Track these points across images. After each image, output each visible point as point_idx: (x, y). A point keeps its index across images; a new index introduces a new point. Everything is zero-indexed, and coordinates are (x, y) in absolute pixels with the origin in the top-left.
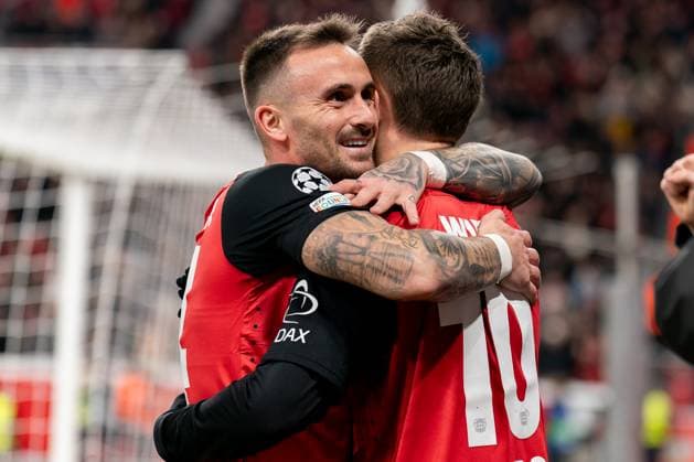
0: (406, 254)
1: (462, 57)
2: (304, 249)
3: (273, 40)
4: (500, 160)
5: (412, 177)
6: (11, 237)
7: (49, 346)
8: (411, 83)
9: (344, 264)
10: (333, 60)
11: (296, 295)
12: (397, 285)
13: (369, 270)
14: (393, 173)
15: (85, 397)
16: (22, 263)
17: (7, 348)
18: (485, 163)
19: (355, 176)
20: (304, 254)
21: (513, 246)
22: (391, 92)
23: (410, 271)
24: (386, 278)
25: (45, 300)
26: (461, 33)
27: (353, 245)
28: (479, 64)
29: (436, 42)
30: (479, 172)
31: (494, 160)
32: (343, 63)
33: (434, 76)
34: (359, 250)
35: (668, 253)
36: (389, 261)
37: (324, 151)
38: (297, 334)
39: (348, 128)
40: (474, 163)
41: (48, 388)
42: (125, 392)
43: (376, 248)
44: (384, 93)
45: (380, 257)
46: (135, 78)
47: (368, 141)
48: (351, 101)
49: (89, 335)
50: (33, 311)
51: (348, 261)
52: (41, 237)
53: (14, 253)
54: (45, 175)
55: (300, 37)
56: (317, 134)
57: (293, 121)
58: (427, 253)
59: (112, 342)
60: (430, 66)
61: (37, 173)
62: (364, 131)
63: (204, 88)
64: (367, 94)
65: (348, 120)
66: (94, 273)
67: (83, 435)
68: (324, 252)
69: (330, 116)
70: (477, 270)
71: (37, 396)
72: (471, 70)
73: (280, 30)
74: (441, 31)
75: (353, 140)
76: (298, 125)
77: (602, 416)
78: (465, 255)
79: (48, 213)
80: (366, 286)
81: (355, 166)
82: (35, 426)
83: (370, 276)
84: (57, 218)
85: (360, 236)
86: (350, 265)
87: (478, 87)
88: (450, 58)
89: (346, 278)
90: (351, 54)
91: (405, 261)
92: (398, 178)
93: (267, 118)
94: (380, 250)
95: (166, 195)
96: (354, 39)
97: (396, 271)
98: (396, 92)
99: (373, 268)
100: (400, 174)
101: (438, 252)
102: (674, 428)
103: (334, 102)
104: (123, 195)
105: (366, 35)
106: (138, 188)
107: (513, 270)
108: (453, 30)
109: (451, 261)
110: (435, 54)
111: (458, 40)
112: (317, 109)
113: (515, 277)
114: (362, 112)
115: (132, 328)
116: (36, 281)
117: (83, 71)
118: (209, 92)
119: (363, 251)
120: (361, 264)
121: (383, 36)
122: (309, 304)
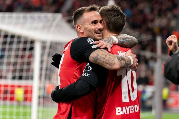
0: (114, 60)
1: (122, 14)
2: (90, 56)
3: (80, 10)
4: (129, 38)
5: (111, 42)
6: (23, 54)
7: (32, 78)
8: (111, 20)
9: (99, 61)
10: (93, 15)
11: (87, 66)
12: (111, 67)
13: (105, 63)
14: (107, 41)
15: (40, 89)
16: (26, 60)
17: (22, 78)
18: (126, 39)
19: (98, 40)
20: (90, 58)
21: (133, 59)
22: (106, 22)
23: (114, 64)
24: (109, 65)
25: (31, 68)
26: (121, 9)
27: (101, 57)
28: (125, 16)
29: (116, 11)
30: (125, 41)
31: (128, 38)
32: (95, 15)
33: (116, 18)
34: (103, 58)
35: (168, 57)
36: (110, 61)
37: (91, 35)
38: (87, 75)
39: (97, 29)
40: (124, 39)
41: (32, 87)
42: (48, 88)
43: (107, 58)
44: (105, 22)
45: (108, 60)
46: (51, 19)
47: (101, 32)
48: (97, 24)
49: (41, 76)
50: (28, 70)
51: (100, 60)
52: (30, 54)
53: (24, 58)
54: (31, 40)
55: (86, 9)
56: (90, 31)
57: (85, 28)
58: (118, 60)
59: (46, 77)
60: (115, 16)
61: (29, 40)
62: (100, 30)
63: (66, 21)
64: (101, 22)
65: (97, 28)
66: (42, 62)
67: (39, 97)
68: (95, 58)
69: (93, 27)
70: (127, 64)
71: (29, 89)
72: (123, 17)
73: (81, 8)
74: (117, 9)
75: (98, 32)
76: (86, 29)
77: (153, 93)
78: (125, 61)
79: (32, 49)
80: (104, 66)
81: (98, 38)
82: (29, 96)
83: (105, 64)
84: (34, 50)
85: (103, 55)
86: (101, 61)
87: (125, 21)
88: (119, 15)
89: (99, 64)
90: (97, 13)
91: (113, 62)
92: (108, 42)
93: (79, 27)
94: (108, 59)
95: (58, 45)
96: (98, 10)
97: (111, 64)
98: (107, 22)
99: (106, 63)
100: (108, 41)
101: (120, 60)
102: (169, 96)
103: (94, 24)
104: (48, 45)
105: (100, 9)
106: (51, 43)
107: (133, 64)
108: (120, 8)
109: (123, 62)
110: (116, 14)
111: (121, 10)
112: (90, 25)
113: (133, 66)
114: (100, 26)
115: (50, 74)
116: (29, 64)
117: (39, 17)
118: (67, 22)
119: (104, 59)
120: (103, 61)
121: (104, 9)
122: (90, 68)
